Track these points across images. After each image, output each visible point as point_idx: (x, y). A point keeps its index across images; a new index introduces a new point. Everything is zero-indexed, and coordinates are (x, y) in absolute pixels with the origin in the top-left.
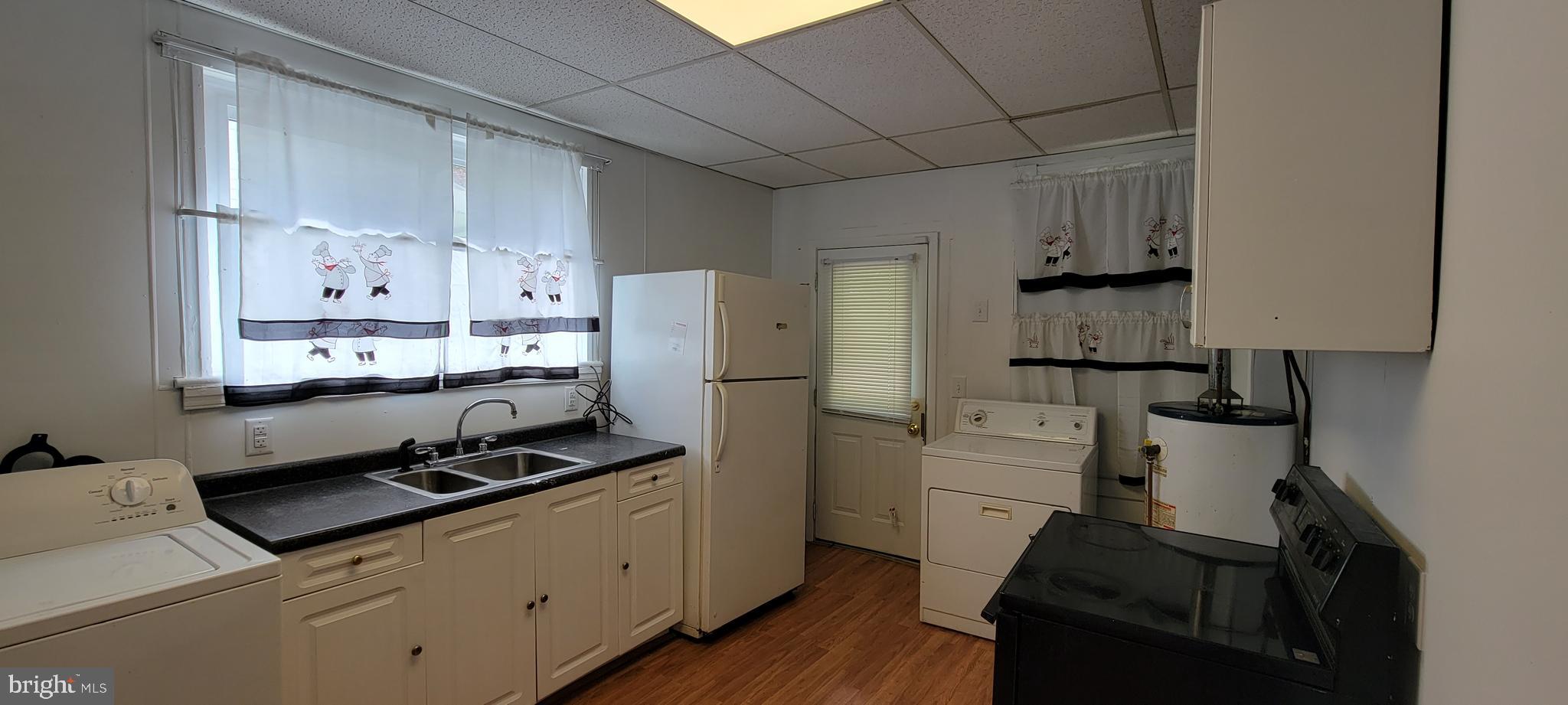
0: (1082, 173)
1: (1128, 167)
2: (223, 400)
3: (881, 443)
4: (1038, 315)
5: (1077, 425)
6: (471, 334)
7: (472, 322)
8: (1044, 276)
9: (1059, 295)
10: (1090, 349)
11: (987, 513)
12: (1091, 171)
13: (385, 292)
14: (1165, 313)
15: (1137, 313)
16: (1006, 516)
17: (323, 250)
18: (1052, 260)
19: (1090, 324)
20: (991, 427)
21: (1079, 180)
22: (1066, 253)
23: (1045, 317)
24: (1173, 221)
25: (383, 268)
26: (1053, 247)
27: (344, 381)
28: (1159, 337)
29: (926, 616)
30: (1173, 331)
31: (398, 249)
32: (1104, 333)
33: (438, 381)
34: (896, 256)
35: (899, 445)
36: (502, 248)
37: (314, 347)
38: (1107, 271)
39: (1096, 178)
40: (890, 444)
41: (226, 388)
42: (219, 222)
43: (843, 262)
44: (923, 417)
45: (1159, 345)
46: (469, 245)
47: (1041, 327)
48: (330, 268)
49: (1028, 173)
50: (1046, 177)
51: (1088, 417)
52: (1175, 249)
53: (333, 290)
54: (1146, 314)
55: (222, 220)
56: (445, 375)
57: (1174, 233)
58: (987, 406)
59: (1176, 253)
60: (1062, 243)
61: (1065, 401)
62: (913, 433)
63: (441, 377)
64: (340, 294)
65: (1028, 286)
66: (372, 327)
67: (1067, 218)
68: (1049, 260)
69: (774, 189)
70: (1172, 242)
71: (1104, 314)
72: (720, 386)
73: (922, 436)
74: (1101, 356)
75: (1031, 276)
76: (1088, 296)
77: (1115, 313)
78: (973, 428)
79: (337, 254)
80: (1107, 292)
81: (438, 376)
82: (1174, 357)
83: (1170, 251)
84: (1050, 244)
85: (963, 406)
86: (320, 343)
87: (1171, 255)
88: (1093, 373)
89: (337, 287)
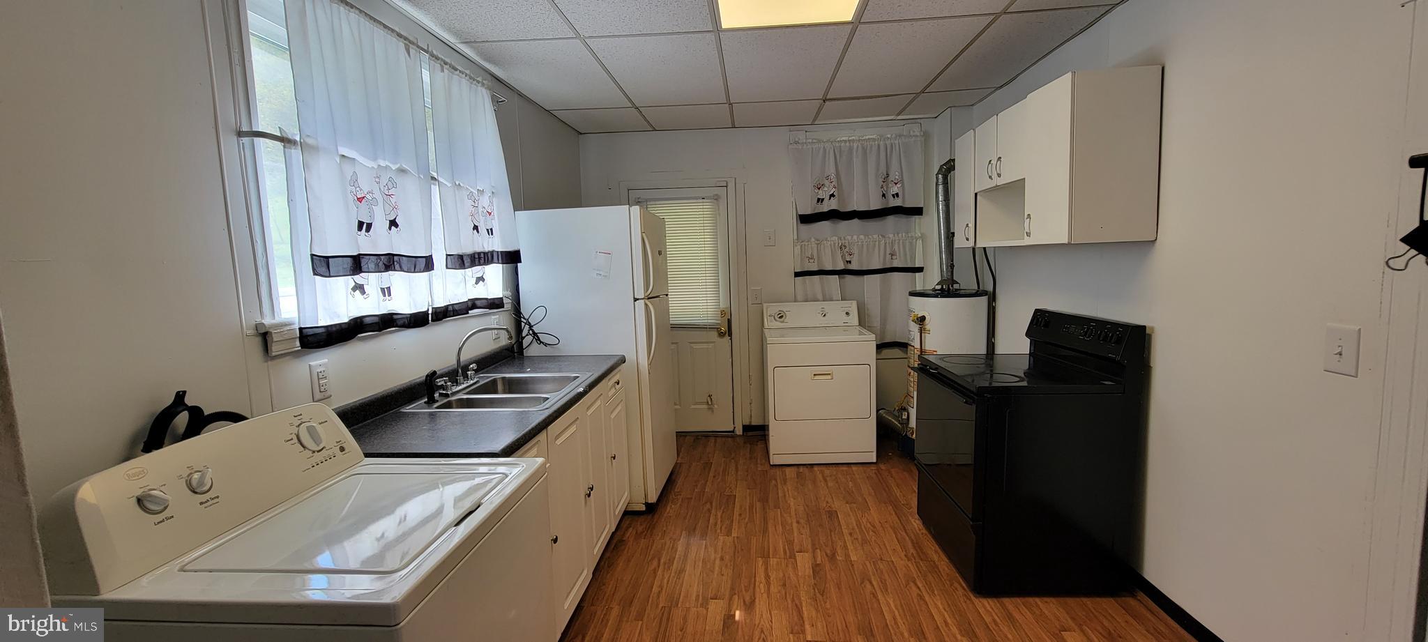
0: (838, 139)
1: (867, 137)
2: (298, 343)
3: (695, 346)
4: (813, 240)
5: (847, 313)
6: (447, 268)
7: (447, 255)
8: (816, 211)
9: (825, 225)
10: (847, 261)
11: (817, 377)
12: (844, 138)
13: (397, 226)
14: (891, 236)
15: (875, 236)
16: (829, 377)
17: (354, 181)
18: (820, 200)
19: (847, 245)
20: (790, 321)
21: (837, 145)
22: (832, 195)
23: (818, 240)
24: (895, 175)
25: (393, 200)
26: (820, 191)
27: (373, 318)
28: (888, 252)
29: (775, 460)
30: (896, 247)
31: (399, 180)
32: (855, 251)
33: (429, 314)
34: (704, 196)
35: (711, 346)
36: (457, 183)
37: (354, 284)
38: (855, 208)
39: (848, 144)
40: (705, 346)
41: (301, 329)
42: (284, 147)
43: (655, 201)
44: (729, 321)
45: (888, 257)
46: (440, 179)
47: (815, 249)
48: (360, 200)
49: (801, 138)
50: (815, 141)
51: (853, 307)
52: (897, 195)
53: (364, 223)
54: (880, 237)
55: (286, 145)
56: (433, 308)
57: (896, 184)
58: (784, 307)
59: (898, 196)
60: (826, 189)
61: (834, 299)
62: (721, 335)
63: (430, 312)
64: (369, 226)
65: (805, 219)
66: (390, 262)
67: (831, 171)
68: (819, 199)
69: (581, 134)
70: (895, 190)
71: (855, 237)
72: (647, 302)
73: (729, 336)
74: (854, 266)
75: (808, 211)
76: (844, 225)
77: (862, 237)
78: (778, 324)
79: (365, 185)
80: (855, 222)
81: (428, 310)
82: (896, 264)
83: (893, 195)
84: (819, 189)
85: (767, 308)
86: (359, 278)
87: (894, 197)
88: (849, 278)
89: (366, 220)
